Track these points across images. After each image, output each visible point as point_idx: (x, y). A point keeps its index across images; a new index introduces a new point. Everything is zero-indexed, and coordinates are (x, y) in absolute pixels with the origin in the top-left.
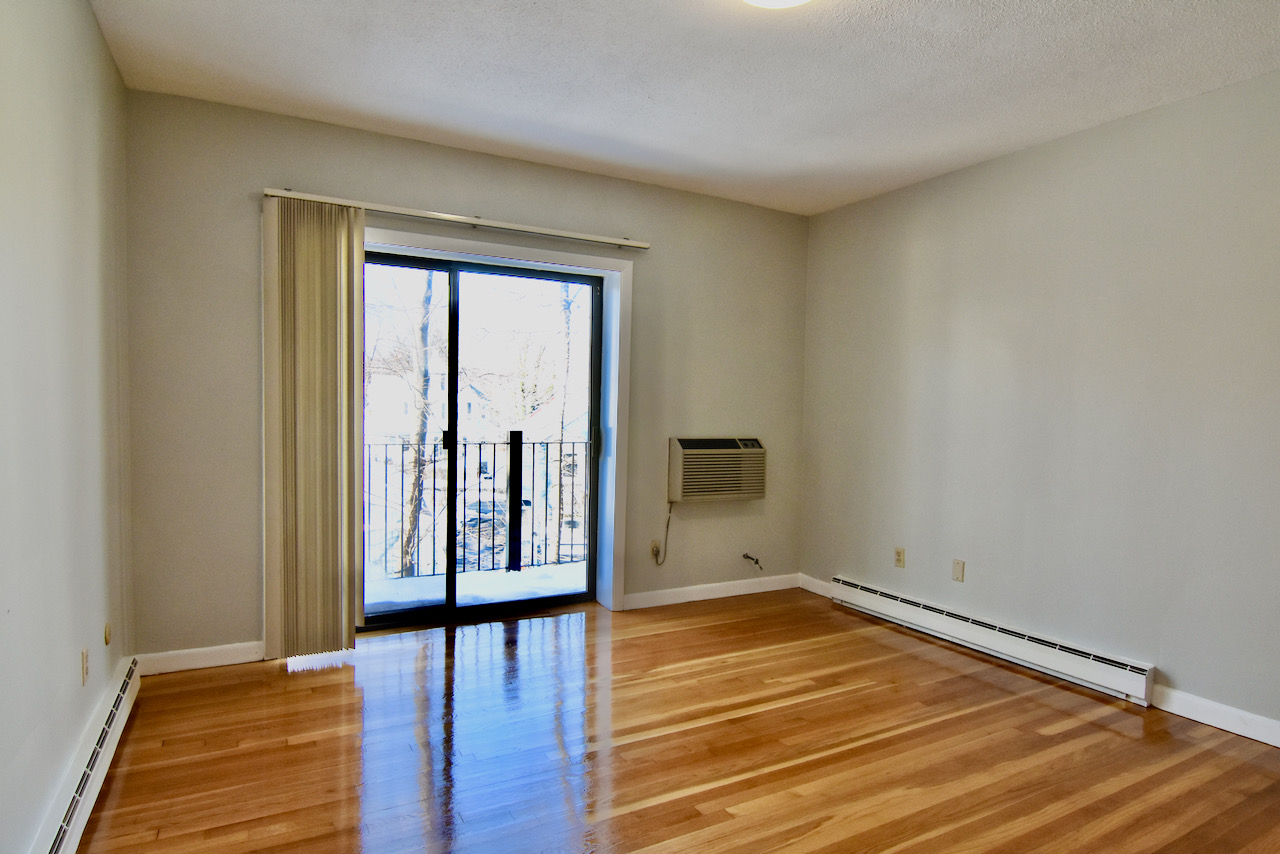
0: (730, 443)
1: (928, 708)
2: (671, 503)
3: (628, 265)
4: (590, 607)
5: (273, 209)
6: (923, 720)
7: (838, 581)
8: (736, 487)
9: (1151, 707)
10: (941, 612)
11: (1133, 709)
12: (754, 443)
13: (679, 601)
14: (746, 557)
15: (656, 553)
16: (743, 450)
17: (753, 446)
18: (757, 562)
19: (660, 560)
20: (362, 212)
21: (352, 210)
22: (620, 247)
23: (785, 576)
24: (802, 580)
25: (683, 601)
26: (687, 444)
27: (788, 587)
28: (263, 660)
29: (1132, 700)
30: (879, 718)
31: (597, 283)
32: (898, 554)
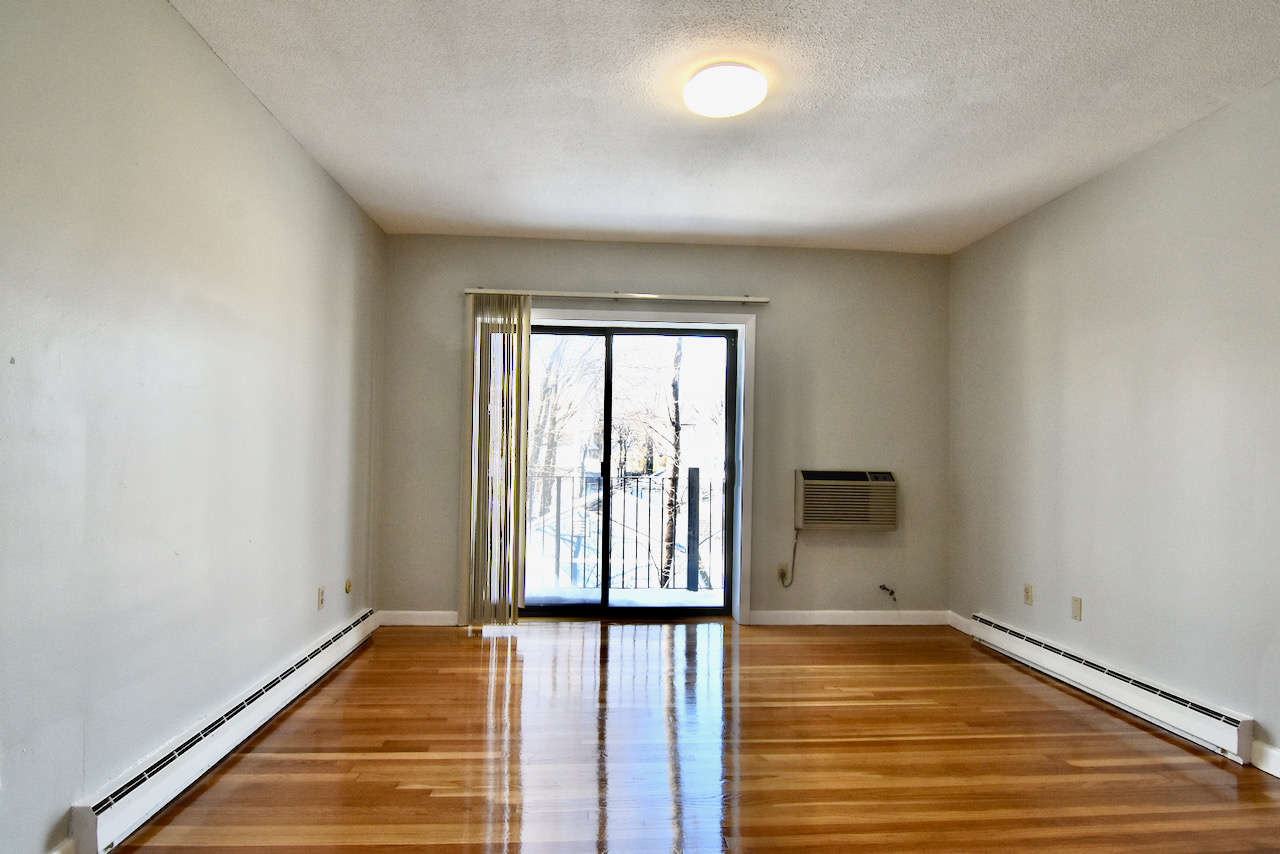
0: (860, 476)
1: (969, 728)
2: (797, 530)
3: (752, 318)
4: (726, 620)
5: (470, 301)
6: (952, 734)
7: (975, 618)
8: (864, 518)
9: (1249, 766)
10: (1058, 651)
11: (1222, 763)
12: (888, 476)
13: (807, 623)
14: (883, 588)
15: (783, 575)
16: (870, 482)
17: (885, 479)
18: (892, 593)
19: (787, 582)
20: (530, 297)
21: (522, 298)
22: (744, 303)
23: (931, 612)
24: (950, 617)
25: (811, 624)
26: (809, 475)
27: (937, 624)
28: (457, 626)
29: (1229, 756)
30: (906, 726)
31: (731, 335)
32: (1027, 591)
